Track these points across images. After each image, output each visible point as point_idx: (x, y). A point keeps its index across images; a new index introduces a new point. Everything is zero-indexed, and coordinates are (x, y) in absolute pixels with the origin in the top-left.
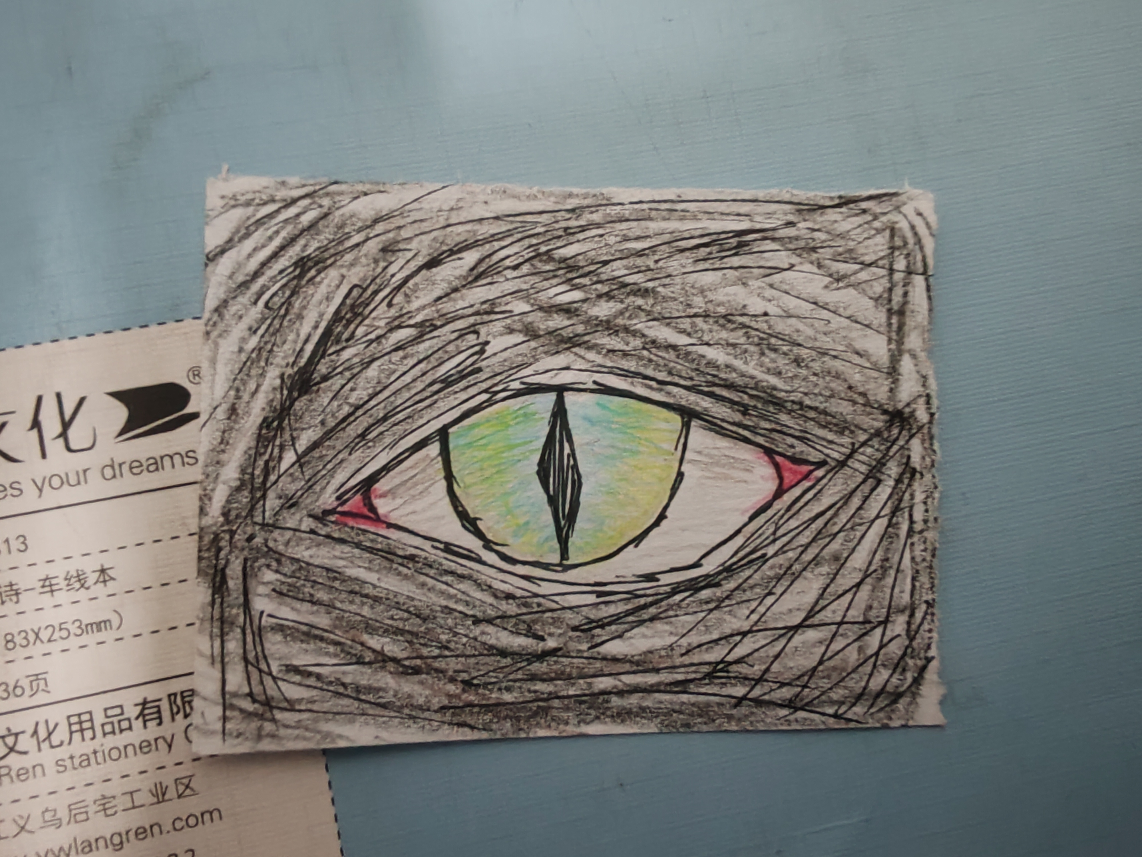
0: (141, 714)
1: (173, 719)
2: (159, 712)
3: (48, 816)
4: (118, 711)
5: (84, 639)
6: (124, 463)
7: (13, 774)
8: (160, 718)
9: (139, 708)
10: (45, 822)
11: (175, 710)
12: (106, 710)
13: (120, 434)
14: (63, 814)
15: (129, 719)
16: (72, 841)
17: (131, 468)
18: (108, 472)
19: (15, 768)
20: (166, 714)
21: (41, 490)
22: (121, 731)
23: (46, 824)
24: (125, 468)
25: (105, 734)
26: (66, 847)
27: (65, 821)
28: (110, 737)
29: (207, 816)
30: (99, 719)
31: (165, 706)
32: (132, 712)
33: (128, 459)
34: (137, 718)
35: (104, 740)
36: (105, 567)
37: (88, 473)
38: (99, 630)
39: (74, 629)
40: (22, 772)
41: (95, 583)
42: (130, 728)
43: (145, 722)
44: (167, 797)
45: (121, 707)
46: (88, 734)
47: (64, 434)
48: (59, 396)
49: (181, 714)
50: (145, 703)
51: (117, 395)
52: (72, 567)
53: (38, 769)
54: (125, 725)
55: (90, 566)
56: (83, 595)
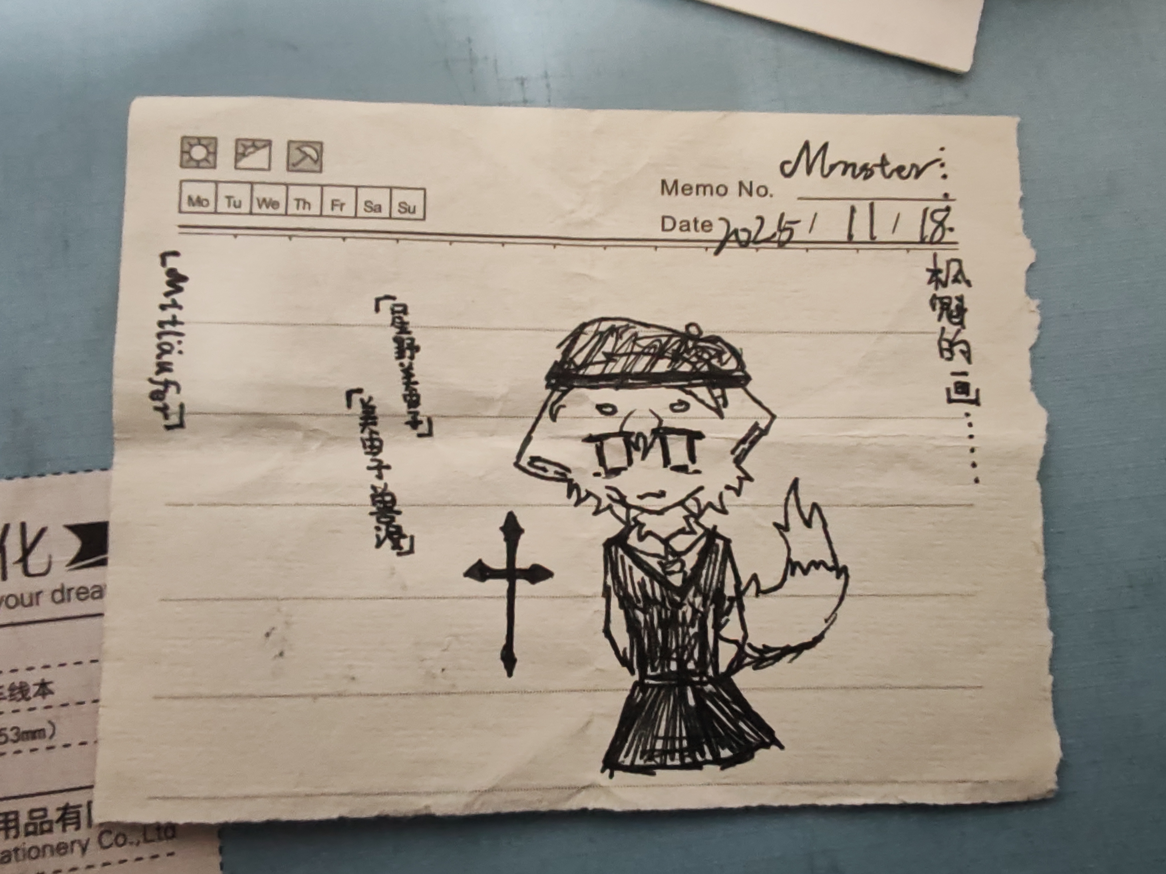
0: (62, 818)
1: (89, 826)
2: (78, 817)
4: (41, 813)
5: (19, 746)
6: (72, 588)
8: (78, 823)
9: (60, 813)
12: (32, 811)
13: (73, 562)
15: (50, 822)
17: (78, 594)
18: (58, 596)
20: (84, 820)
22: (43, 832)
24: (73, 594)
25: (27, 834)
28: (31, 837)
30: (24, 819)
31: (83, 812)
32: (54, 815)
33: (77, 585)
34: (58, 821)
35: (26, 839)
36: (47, 680)
37: (41, 595)
38: (34, 738)
39: (11, 735)
41: (35, 696)
42: (50, 831)
43: (65, 825)
45: (44, 810)
46: (13, 833)
47: (23, 560)
48: (23, 525)
50: (66, 808)
51: (75, 529)
52: (17, 679)
54: (46, 827)
55: (33, 679)
56: (23, 705)
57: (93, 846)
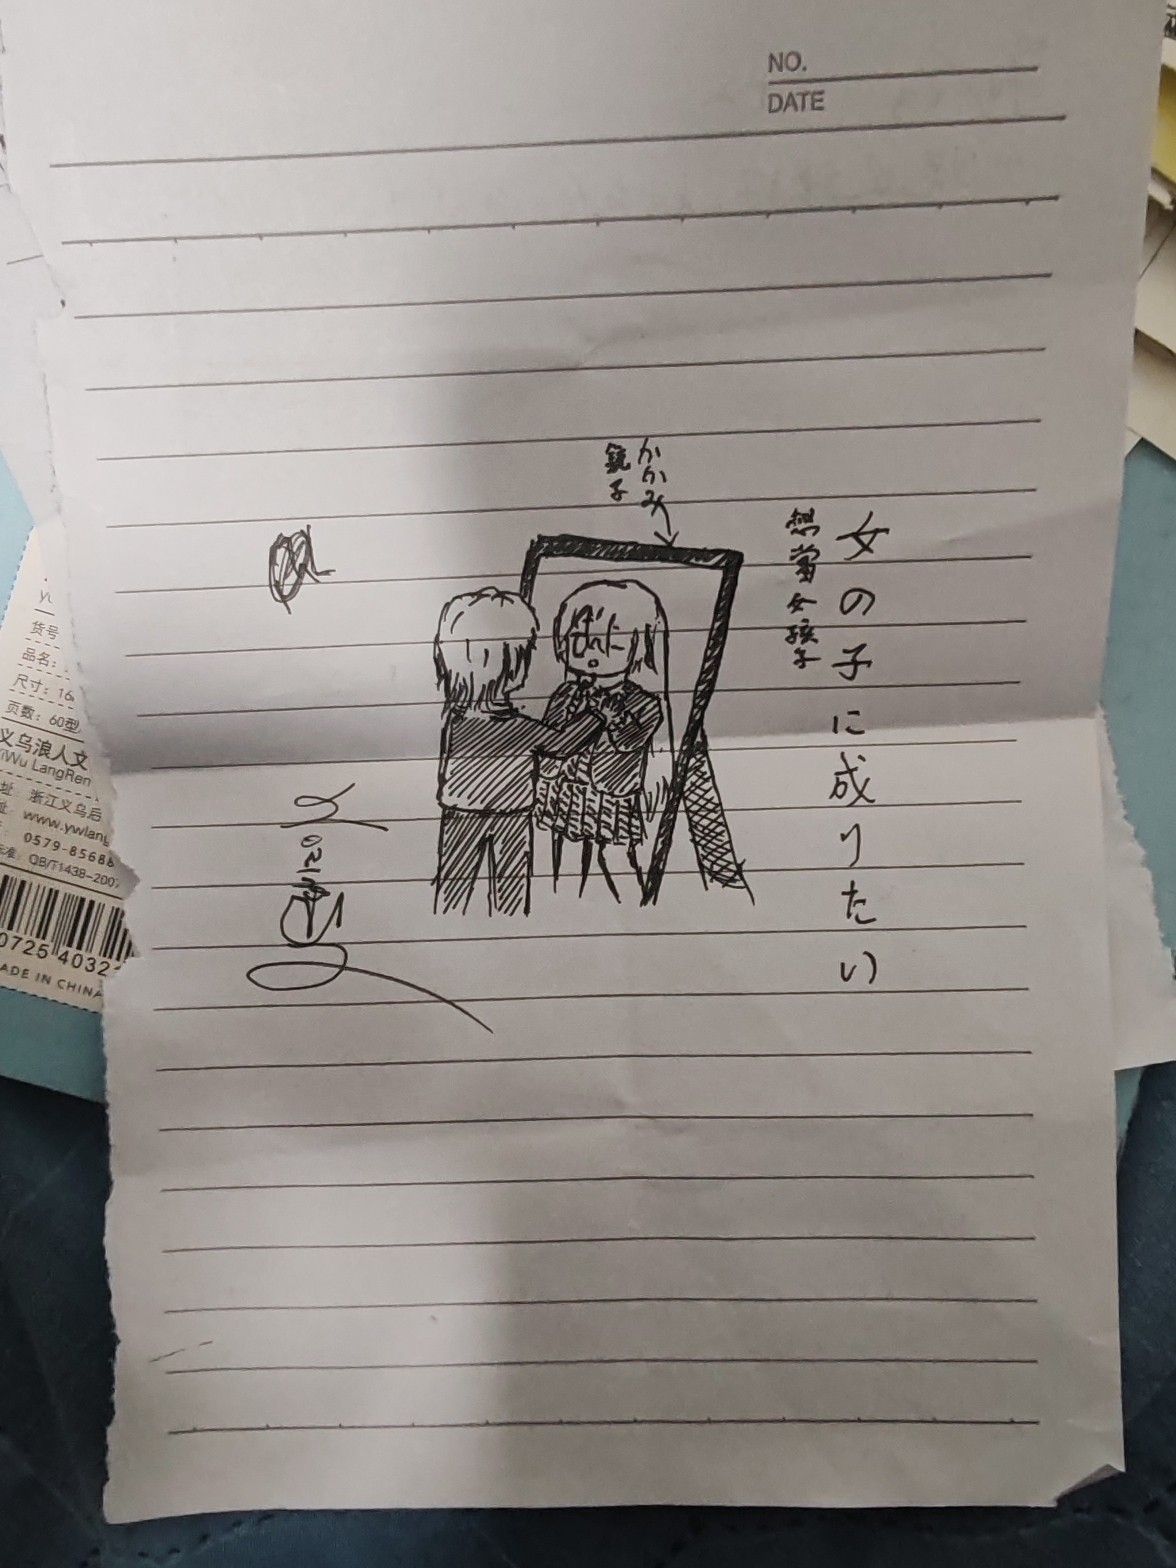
3: (80, 808)
7: (75, 776)
10: (78, 810)
14: (88, 811)
16: (85, 827)
19: (76, 774)
23: (77, 812)
26: (82, 828)
27: (87, 815)
40: (79, 778)
53: (87, 781)
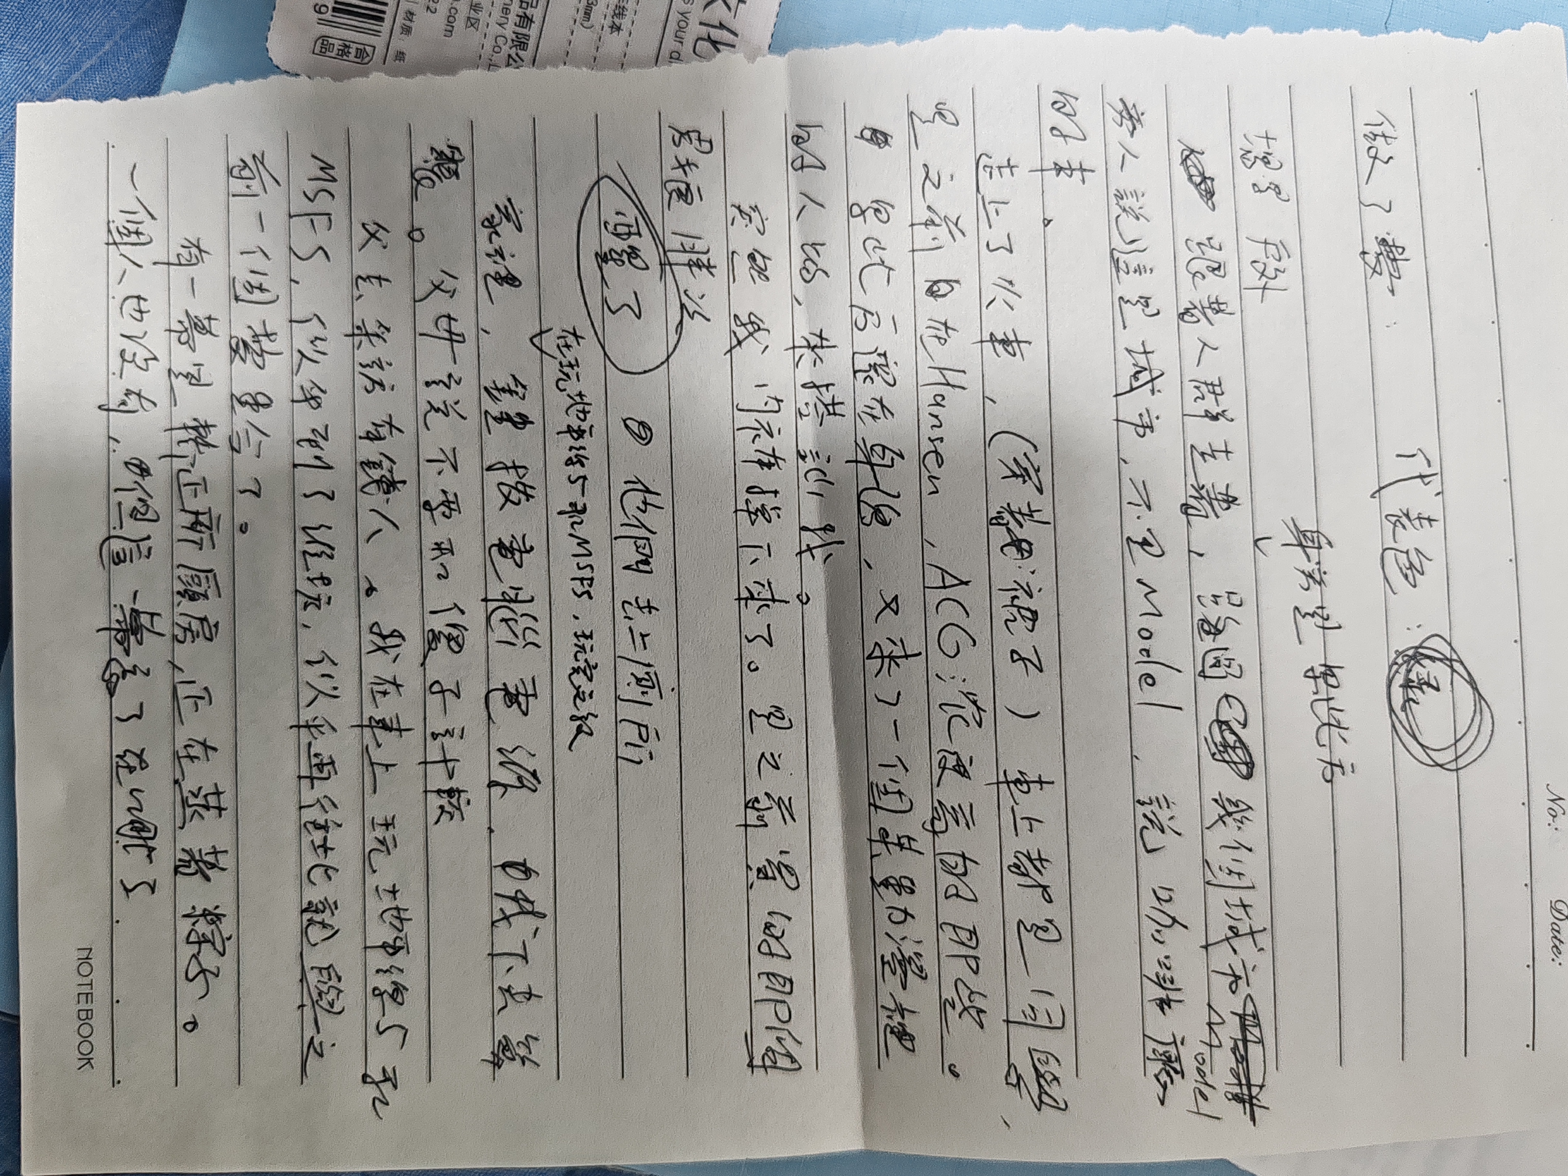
0: (526, 16)
1: (514, 33)
2: (522, 27)
8: (519, 26)
9: (530, 17)
11: (520, 36)
15: (527, 9)
20: (520, 30)
21: (682, 14)
29: (449, 28)
31: (524, 31)
32: (529, 12)
34: (525, 13)
36: (621, 31)
37: (681, 44)
38: (585, 13)
41: (613, 21)
42: (521, 7)
43: (521, 17)
44: (472, 11)
45: (536, 7)
49: (515, 39)
50: (532, 21)
52: (629, 13)
55: (625, 23)
56: (610, 12)
57: (499, 30)
